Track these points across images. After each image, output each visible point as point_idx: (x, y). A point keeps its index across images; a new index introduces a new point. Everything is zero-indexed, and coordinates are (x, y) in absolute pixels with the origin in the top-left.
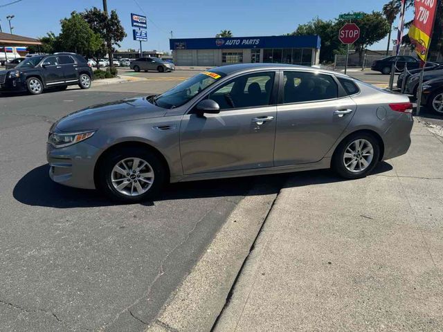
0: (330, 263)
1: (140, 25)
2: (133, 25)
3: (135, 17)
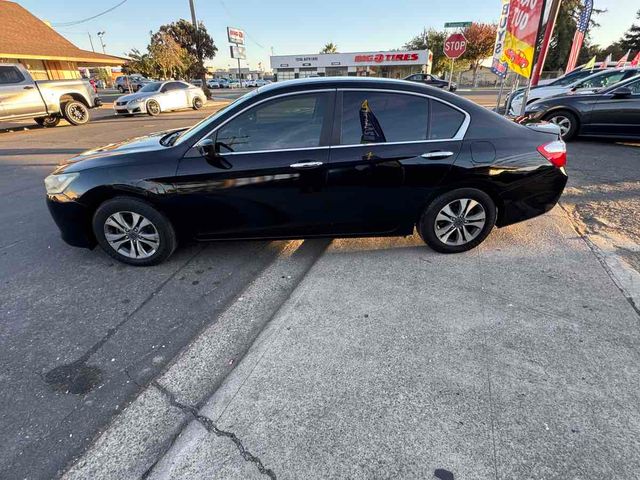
2: (229, 41)
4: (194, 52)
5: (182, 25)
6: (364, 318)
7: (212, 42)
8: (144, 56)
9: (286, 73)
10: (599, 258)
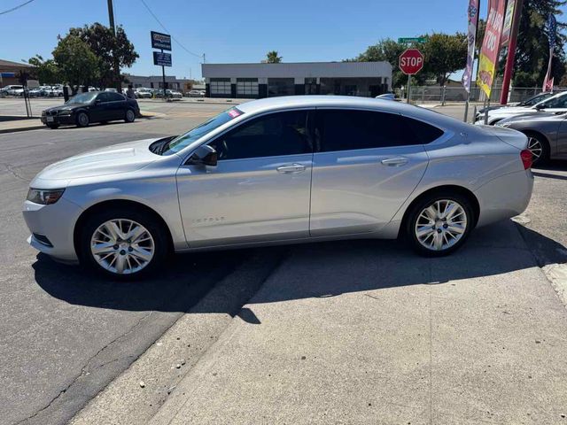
0: (304, 358)
1: (163, 46)
2: (153, 46)
3: (156, 36)
4: (109, 59)
5: (99, 29)
6: (301, 361)
7: (133, 48)
8: (46, 63)
9: (222, 83)
10: (557, 292)
